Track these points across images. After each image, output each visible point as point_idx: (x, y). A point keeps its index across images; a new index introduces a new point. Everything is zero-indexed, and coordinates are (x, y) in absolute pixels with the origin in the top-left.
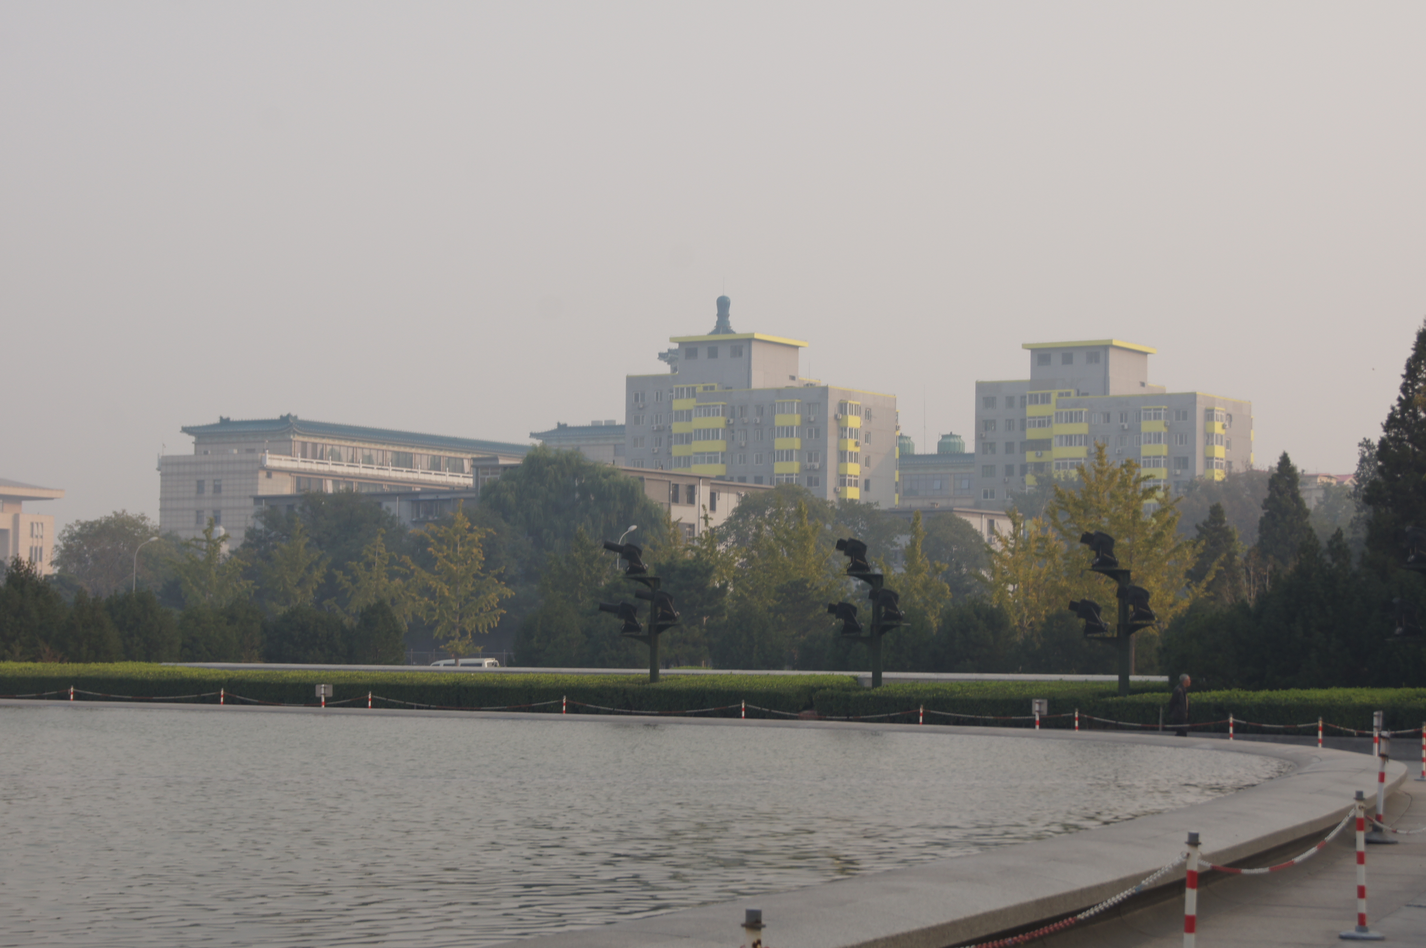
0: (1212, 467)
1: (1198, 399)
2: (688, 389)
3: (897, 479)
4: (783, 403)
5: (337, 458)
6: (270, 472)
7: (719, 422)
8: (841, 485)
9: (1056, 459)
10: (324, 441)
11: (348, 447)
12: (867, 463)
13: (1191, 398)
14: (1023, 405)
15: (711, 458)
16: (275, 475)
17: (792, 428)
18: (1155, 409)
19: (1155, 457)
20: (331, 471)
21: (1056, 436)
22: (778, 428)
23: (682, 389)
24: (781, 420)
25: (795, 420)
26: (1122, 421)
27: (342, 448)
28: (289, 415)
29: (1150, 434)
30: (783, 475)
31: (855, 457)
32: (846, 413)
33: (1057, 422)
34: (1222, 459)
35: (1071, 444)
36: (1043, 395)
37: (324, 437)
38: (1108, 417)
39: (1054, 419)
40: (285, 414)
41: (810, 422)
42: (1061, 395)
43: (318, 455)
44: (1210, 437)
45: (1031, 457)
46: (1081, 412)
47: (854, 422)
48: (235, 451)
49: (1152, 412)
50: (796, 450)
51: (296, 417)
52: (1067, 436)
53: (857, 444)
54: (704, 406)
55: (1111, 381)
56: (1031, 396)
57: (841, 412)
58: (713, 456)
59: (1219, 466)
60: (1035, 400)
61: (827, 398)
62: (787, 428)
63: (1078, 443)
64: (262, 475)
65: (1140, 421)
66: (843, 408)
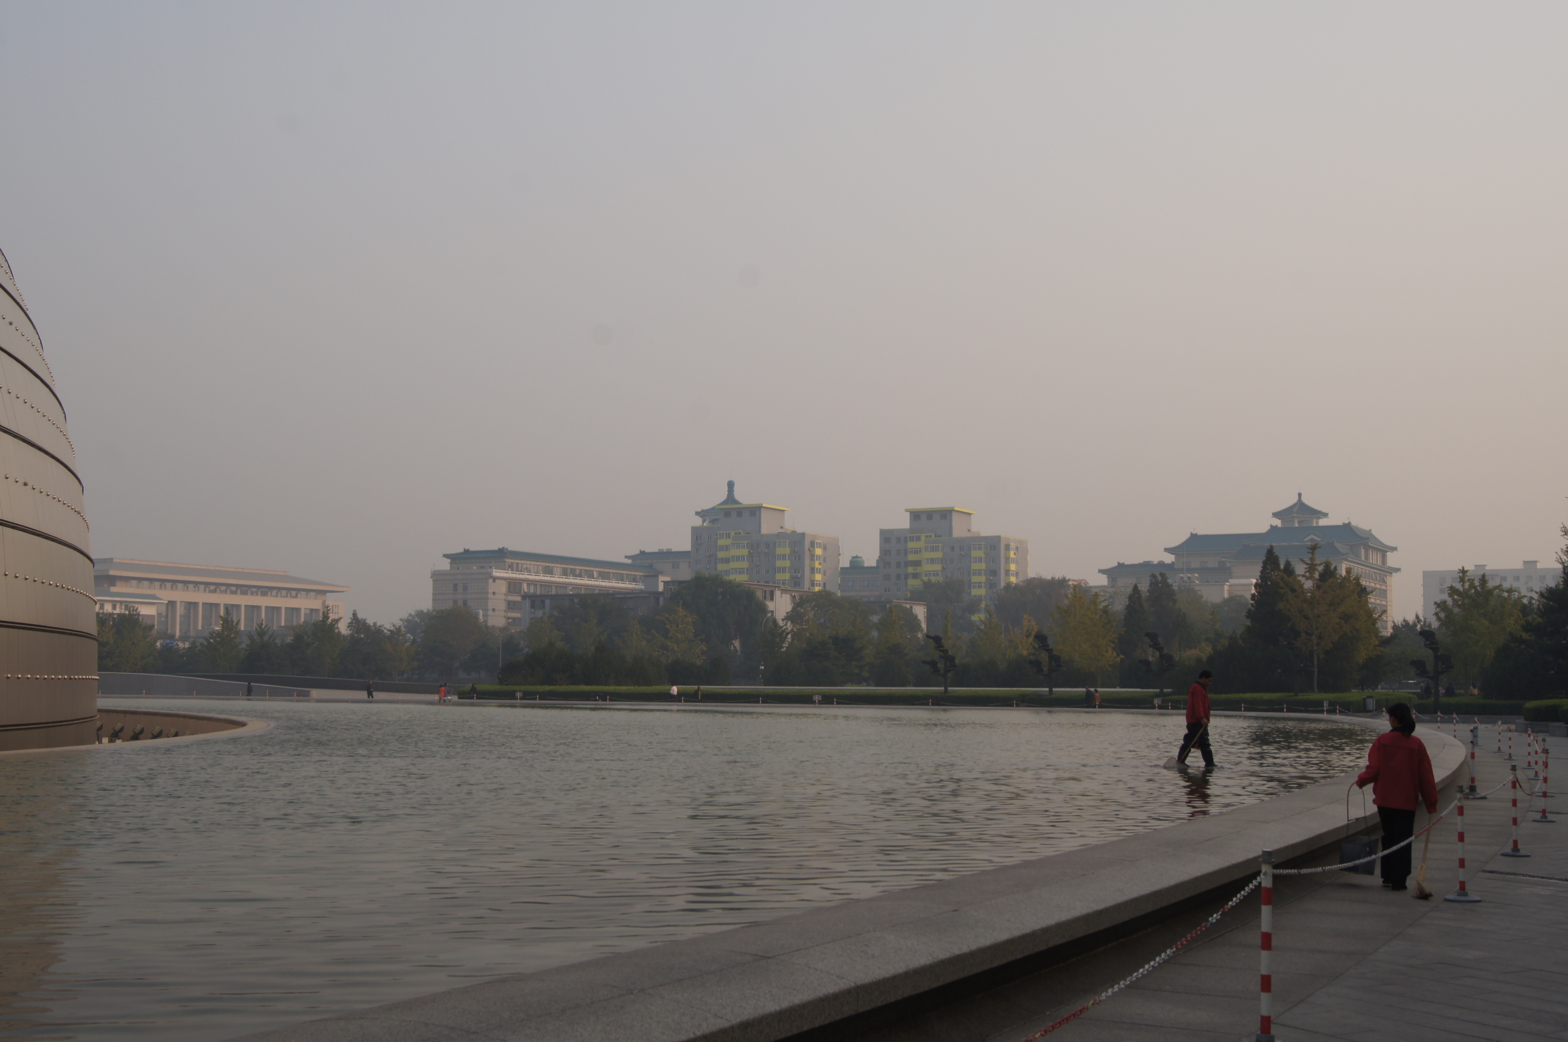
0: (1009, 576)
1: (1002, 539)
2: (726, 534)
3: (839, 582)
4: (780, 542)
5: (529, 571)
6: (495, 579)
7: (745, 552)
8: (812, 586)
9: (925, 571)
10: (522, 562)
11: (535, 565)
12: (824, 574)
13: (998, 538)
14: (906, 542)
15: (741, 571)
16: (497, 581)
17: (786, 555)
18: (979, 545)
19: (979, 570)
20: (527, 578)
21: (925, 559)
22: (778, 555)
23: (723, 534)
24: (779, 551)
25: (787, 551)
26: (960, 551)
27: (532, 566)
28: (503, 548)
29: (976, 558)
30: (780, 580)
31: (819, 571)
32: (814, 547)
33: (925, 551)
34: (1014, 571)
35: (933, 563)
36: (917, 537)
37: (522, 560)
38: (953, 549)
39: (923, 550)
40: (501, 547)
41: (795, 552)
42: (926, 537)
43: (520, 570)
44: (1007, 559)
45: (910, 570)
46: (939, 546)
47: (818, 552)
48: (475, 568)
49: (977, 546)
50: (788, 567)
51: (507, 549)
52: (931, 559)
53: (820, 564)
54: (737, 543)
55: (953, 529)
56: (910, 537)
57: (812, 547)
58: (742, 570)
59: (1013, 575)
60: (912, 539)
61: (805, 539)
62: (783, 555)
63: (937, 562)
64: (491, 581)
65: (970, 551)
66: (812, 544)
